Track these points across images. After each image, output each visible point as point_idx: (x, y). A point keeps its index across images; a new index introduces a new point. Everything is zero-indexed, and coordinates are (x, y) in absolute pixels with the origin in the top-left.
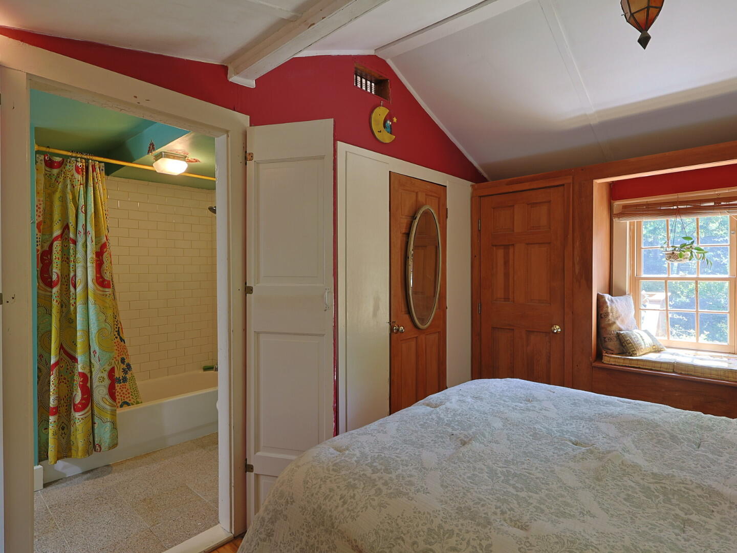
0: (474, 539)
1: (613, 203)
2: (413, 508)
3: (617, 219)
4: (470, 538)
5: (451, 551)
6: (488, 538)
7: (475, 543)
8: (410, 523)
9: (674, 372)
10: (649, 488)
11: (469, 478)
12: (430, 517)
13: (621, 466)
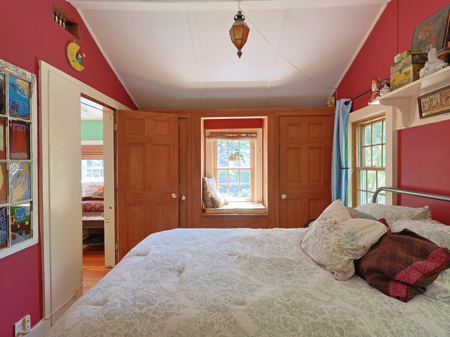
0: (226, 321)
1: (206, 131)
2: (183, 319)
3: (208, 139)
4: (223, 322)
5: (217, 333)
6: (232, 317)
7: (227, 323)
8: (187, 329)
9: (235, 213)
10: (269, 266)
11: (199, 289)
12: (197, 320)
13: (255, 260)
